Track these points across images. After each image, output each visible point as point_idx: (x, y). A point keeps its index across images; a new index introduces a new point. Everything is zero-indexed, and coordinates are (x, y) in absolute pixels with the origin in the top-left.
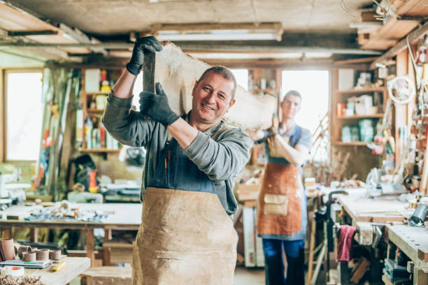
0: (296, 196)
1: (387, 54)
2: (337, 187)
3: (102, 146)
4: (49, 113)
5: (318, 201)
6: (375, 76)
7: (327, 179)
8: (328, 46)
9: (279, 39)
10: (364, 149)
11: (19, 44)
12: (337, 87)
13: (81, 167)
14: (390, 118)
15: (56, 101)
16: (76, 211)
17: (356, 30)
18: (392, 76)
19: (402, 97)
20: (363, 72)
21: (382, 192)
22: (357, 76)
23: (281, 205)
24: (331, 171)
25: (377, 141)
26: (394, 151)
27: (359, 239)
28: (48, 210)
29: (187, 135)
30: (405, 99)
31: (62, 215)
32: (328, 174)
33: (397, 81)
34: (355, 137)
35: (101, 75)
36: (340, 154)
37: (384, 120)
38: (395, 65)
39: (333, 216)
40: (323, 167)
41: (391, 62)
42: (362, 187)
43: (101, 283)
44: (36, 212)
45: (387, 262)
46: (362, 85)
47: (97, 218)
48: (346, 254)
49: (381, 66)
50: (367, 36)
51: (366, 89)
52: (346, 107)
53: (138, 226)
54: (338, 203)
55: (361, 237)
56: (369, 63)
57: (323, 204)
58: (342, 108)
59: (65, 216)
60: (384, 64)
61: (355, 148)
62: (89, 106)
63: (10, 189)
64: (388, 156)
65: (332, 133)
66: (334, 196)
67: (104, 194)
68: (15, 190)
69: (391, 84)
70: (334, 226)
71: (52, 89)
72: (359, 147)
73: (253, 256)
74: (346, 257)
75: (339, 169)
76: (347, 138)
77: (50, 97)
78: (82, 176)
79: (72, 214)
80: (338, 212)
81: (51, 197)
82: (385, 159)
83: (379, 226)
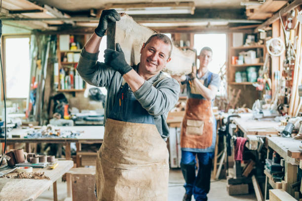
0: (210, 121)
1: (266, 23)
2: (233, 113)
3: (72, 87)
4: (35, 66)
5: (220, 122)
6: (258, 38)
7: (226, 107)
8: (225, 18)
9: (192, 13)
10: (251, 87)
11: (17, 19)
12: (232, 45)
13: (58, 102)
14: (268, 66)
15: (39, 57)
16: (58, 131)
17: (245, 6)
18: (269, 38)
19: (276, 52)
20: (249, 34)
21: (263, 116)
22: (245, 38)
23: (199, 127)
24: (228, 102)
25: (259, 81)
26: (271, 88)
27: (249, 146)
28: (38, 131)
30: (278, 53)
31: (49, 134)
32: (226, 104)
33: (273, 41)
34: (244, 79)
35: (70, 39)
36: (234, 92)
37: (264, 67)
38: (271, 30)
39: (231, 132)
40: (222, 100)
41: (269, 28)
42: (250, 113)
43: (78, 178)
44: (31, 133)
45: (267, 161)
46: (249, 44)
47: (73, 136)
48: (240, 156)
49: (262, 31)
50: (252, 11)
51: (252, 46)
52: (238, 59)
53: (102, 140)
54: (234, 123)
55: (250, 145)
56: (254, 29)
57: (223, 124)
58: (235, 60)
59: (52, 135)
60: (263, 29)
61: (245, 86)
62: (62, 60)
63: (11, 118)
64: (267, 91)
65: (228, 77)
66: (231, 118)
67: (75, 120)
68: (15, 118)
69: (269, 43)
70: (232, 138)
71: (37, 49)
72: (247, 86)
73: (176, 160)
74: (240, 158)
75: (234, 100)
76: (239, 80)
77: (35, 54)
78: (59, 108)
79: (56, 133)
80: (234, 129)
81: (38, 123)
82: (265, 93)
83: (262, 138)
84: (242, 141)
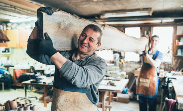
0: (154, 80)
7: (170, 69)
9: (151, 14)
12: (176, 33)
23: (147, 83)
24: (172, 66)
29: (60, 62)
36: (176, 60)
39: (169, 89)
40: (168, 64)
52: (179, 41)
54: (172, 83)
55: (179, 106)
65: (173, 51)
66: (170, 79)
70: (165, 99)
75: (176, 65)
76: (180, 53)
80: (171, 88)
84: (172, 102)
